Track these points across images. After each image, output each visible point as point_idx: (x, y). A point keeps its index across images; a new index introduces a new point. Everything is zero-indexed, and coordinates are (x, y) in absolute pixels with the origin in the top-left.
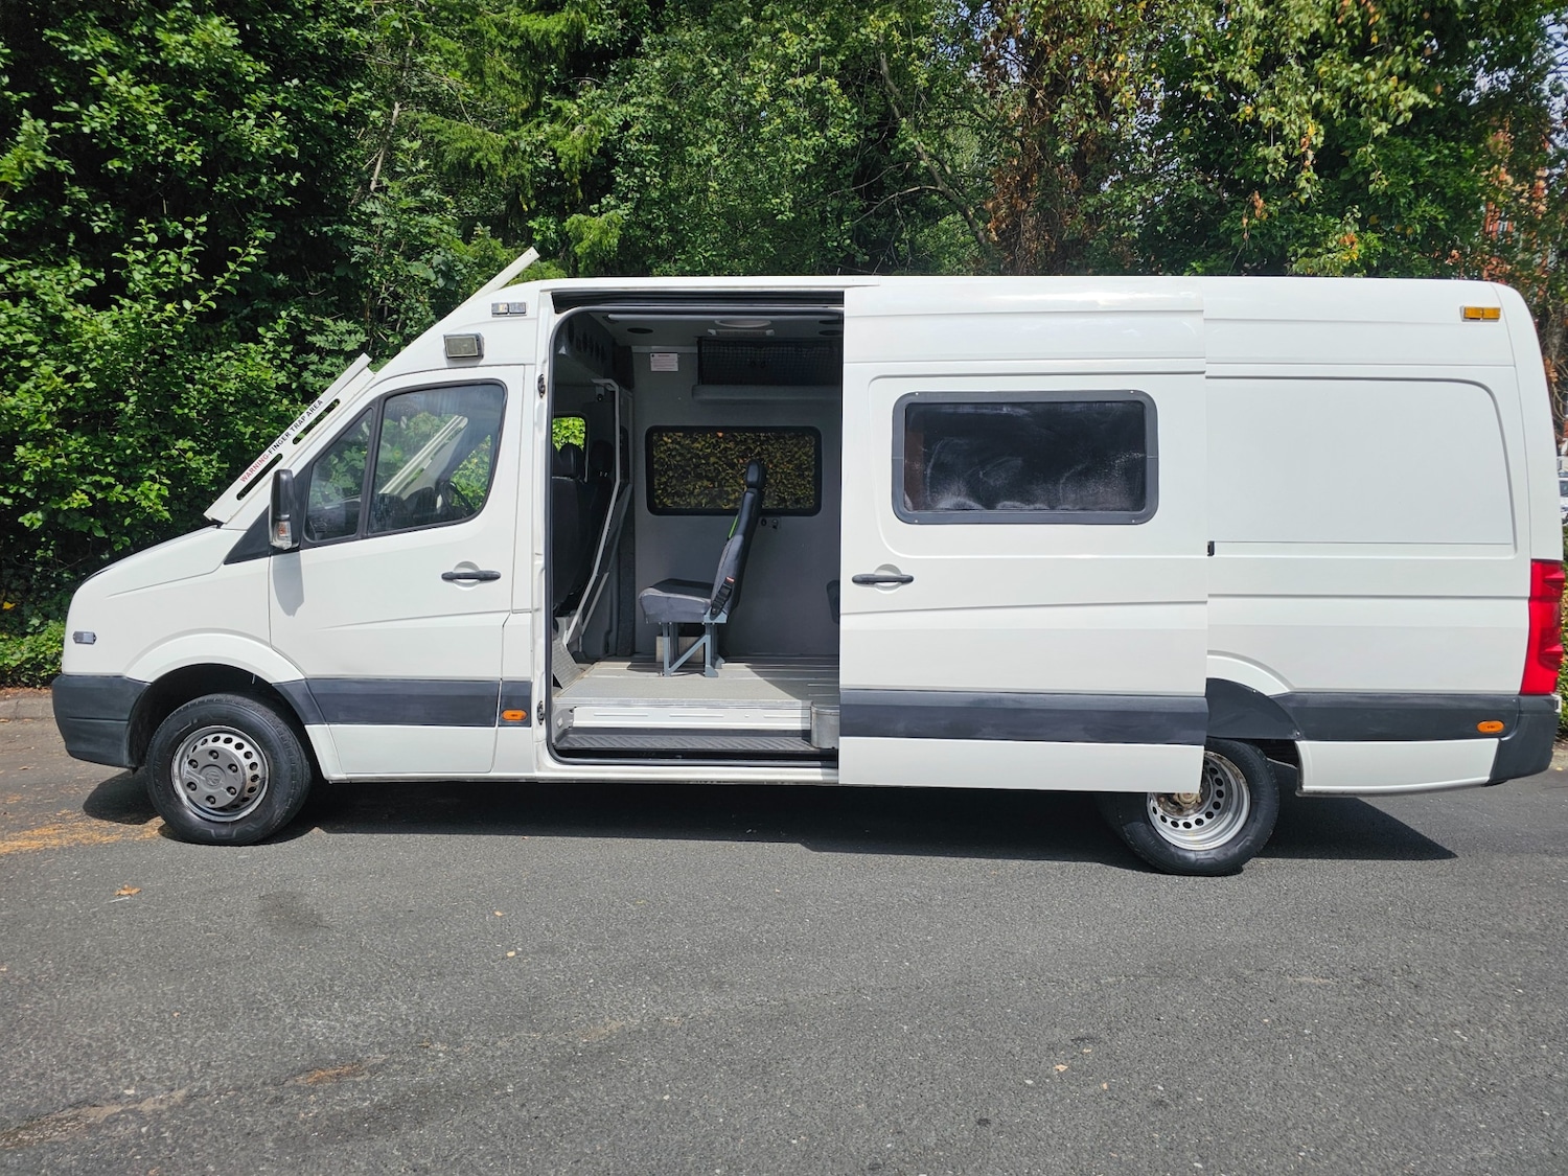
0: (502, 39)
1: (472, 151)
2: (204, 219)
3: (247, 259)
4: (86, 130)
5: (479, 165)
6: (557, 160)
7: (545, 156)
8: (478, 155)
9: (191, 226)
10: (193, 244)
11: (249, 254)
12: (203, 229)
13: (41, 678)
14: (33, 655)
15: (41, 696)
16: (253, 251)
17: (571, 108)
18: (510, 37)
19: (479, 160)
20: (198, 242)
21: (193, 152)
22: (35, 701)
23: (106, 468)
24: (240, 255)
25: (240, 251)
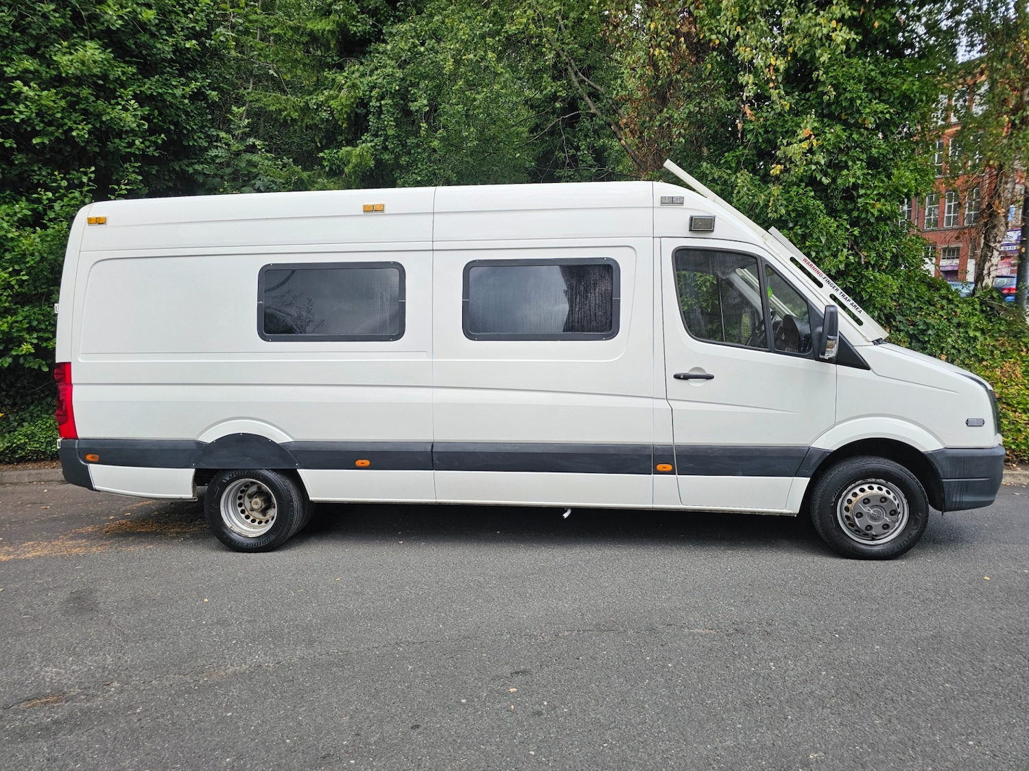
0: (296, 37)
1: (280, 111)
2: (93, 169)
3: (121, 192)
4: (17, 120)
5: (285, 120)
6: (332, 113)
7: (325, 111)
8: (284, 113)
9: (85, 174)
10: (88, 185)
11: (121, 189)
12: (93, 175)
13: (17, 459)
14: (9, 444)
15: (16, 470)
16: (123, 187)
17: (340, 79)
18: (301, 35)
19: (285, 117)
20: (91, 184)
21: (83, 129)
22: (12, 473)
23: (47, 328)
24: (116, 190)
25: (116, 187)
